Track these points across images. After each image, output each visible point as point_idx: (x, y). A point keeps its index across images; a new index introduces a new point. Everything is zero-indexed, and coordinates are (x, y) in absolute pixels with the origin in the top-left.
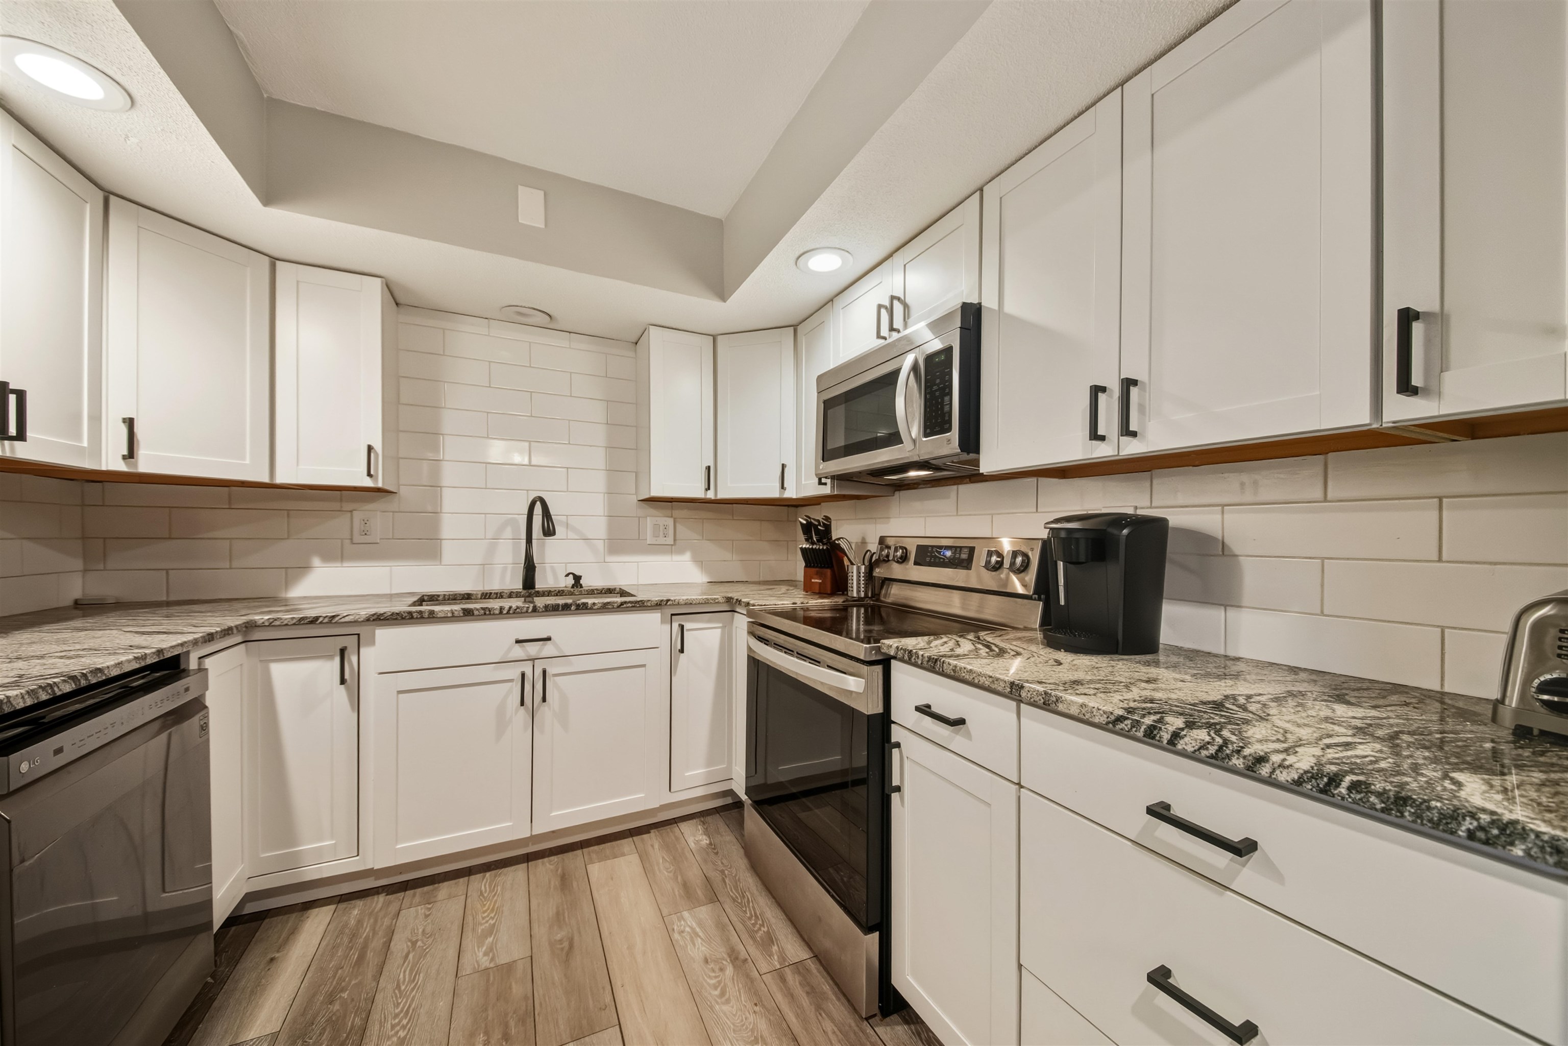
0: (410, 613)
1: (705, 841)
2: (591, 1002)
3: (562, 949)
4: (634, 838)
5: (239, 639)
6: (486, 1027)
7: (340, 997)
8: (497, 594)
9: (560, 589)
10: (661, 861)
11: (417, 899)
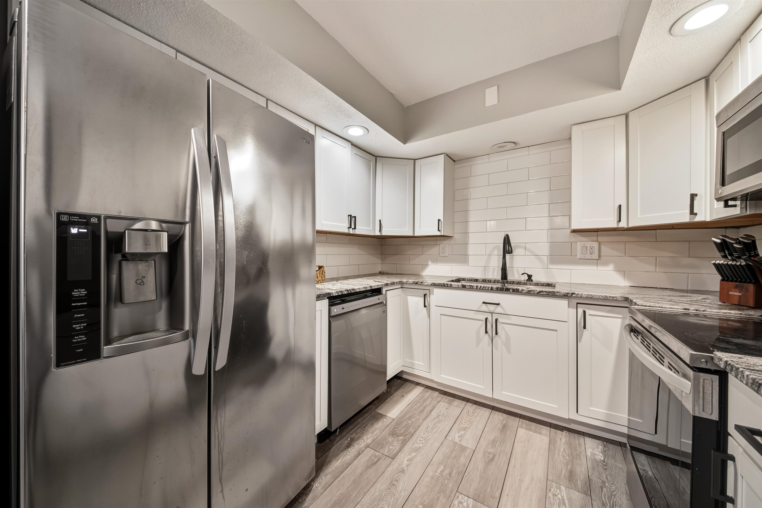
0: (447, 284)
1: (600, 457)
2: (489, 489)
3: (488, 457)
4: (552, 429)
5: (400, 286)
6: (446, 465)
7: (412, 419)
8: (488, 280)
9: (519, 281)
10: (562, 450)
11: (446, 401)
